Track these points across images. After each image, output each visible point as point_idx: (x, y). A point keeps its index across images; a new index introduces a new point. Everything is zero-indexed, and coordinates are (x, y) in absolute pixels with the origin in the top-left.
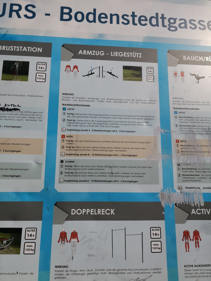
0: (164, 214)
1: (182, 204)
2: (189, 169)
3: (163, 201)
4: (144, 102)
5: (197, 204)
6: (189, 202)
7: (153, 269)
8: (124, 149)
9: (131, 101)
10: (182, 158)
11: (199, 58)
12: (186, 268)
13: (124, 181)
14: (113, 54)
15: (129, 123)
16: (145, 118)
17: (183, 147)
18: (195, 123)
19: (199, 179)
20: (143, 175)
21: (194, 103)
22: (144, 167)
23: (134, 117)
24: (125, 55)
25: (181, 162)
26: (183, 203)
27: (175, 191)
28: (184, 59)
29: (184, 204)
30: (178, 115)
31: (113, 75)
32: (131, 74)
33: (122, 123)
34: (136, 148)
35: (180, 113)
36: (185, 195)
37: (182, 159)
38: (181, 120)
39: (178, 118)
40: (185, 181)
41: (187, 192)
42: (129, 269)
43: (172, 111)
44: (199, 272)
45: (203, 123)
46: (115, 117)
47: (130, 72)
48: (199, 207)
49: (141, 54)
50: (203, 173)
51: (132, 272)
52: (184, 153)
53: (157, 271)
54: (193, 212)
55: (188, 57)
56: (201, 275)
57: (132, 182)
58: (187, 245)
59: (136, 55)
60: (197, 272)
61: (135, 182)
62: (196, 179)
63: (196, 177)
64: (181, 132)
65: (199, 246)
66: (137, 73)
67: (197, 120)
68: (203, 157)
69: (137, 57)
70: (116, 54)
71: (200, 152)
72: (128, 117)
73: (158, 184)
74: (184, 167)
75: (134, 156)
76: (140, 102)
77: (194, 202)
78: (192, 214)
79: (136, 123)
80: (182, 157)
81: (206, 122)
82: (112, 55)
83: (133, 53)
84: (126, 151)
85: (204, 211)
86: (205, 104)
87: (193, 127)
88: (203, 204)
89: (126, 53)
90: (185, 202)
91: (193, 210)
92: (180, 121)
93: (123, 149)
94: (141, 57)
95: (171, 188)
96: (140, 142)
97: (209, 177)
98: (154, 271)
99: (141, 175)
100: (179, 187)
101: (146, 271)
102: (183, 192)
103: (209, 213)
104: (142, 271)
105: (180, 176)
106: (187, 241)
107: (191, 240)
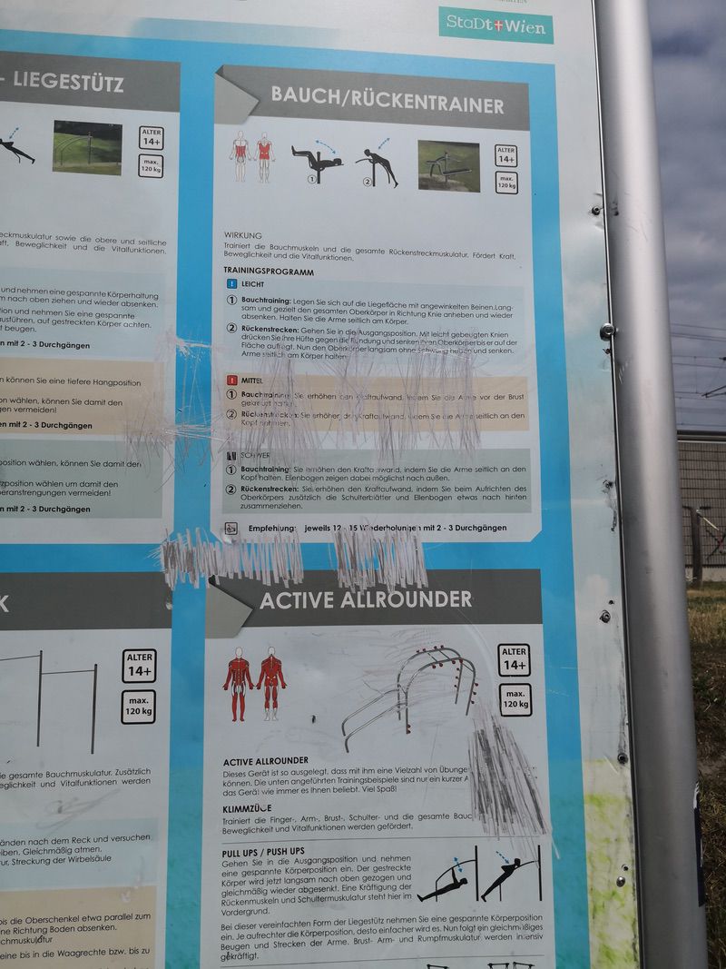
0: (171, 611)
1: (231, 576)
2: (265, 469)
3: (172, 571)
4: (125, 246)
5: (280, 579)
6: (254, 572)
7: (125, 773)
8: (49, 404)
9: (78, 243)
10: (245, 433)
11: (326, 96)
12: (229, 769)
13: (42, 509)
14: (21, 80)
15: (69, 318)
16: (124, 300)
17: (250, 399)
18: (295, 318)
19: (296, 502)
20: (107, 489)
21: (296, 252)
22: (113, 465)
23: (87, 298)
24: (65, 84)
25: (240, 446)
26: (236, 575)
27: (213, 539)
28: (274, 99)
29: (240, 577)
30: (240, 292)
31: (16, 151)
32: (82, 149)
33: (44, 317)
34: (89, 402)
35: (247, 284)
36: (246, 553)
37: (243, 438)
38: (249, 308)
39: (240, 302)
40: (250, 507)
41: (252, 540)
42: (48, 774)
43: (219, 278)
44: (270, 778)
45: (323, 319)
46: (19, 295)
47: (80, 141)
48: (287, 586)
49: (121, 80)
50: (307, 484)
51: (58, 780)
52: (250, 419)
53: (137, 776)
54: (267, 601)
55: (290, 89)
56: (274, 787)
57: (70, 510)
58: (238, 702)
59: (105, 82)
60: (261, 778)
61: (79, 511)
62: (286, 502)
63: (286, 495)
64: (247, 350)
65: (275, 705)
66: (104, 145)
67: (303, 310)
68: (313, 433)
69: (109, 90)
70: (32, 79)
71: (306, 416)
72: (65, 297)
73: (159, 515)
74: (247, 463)
75: (81, 427)
76: (108, 246)
77: (272, 573)
78: (262, 607)
79: (93, 319)
80: (244, 431)
81: (334, 315)
82: (16, 83)
83: (92, 75)
84: (55, 411)
85: (301, 598)
86: (335, 254)
87: (287, 334)
88: (298, 579)
89: (68, 76)
90: (243, 573)
91: (267, 595)
92: (245, 312)
93: (42, 406)
94: (122, 91)
95: (200, 531)
96: (103, 383)
97: (328, 494)
98: (127, 777)
99: (101, 490)
100: (227, 527)
101: (102, 778)
102: (241, 540)
103: (315, 605)
104: (88, 778)
105: (231, 490)
106: (239, 689)
107: (251, 688)
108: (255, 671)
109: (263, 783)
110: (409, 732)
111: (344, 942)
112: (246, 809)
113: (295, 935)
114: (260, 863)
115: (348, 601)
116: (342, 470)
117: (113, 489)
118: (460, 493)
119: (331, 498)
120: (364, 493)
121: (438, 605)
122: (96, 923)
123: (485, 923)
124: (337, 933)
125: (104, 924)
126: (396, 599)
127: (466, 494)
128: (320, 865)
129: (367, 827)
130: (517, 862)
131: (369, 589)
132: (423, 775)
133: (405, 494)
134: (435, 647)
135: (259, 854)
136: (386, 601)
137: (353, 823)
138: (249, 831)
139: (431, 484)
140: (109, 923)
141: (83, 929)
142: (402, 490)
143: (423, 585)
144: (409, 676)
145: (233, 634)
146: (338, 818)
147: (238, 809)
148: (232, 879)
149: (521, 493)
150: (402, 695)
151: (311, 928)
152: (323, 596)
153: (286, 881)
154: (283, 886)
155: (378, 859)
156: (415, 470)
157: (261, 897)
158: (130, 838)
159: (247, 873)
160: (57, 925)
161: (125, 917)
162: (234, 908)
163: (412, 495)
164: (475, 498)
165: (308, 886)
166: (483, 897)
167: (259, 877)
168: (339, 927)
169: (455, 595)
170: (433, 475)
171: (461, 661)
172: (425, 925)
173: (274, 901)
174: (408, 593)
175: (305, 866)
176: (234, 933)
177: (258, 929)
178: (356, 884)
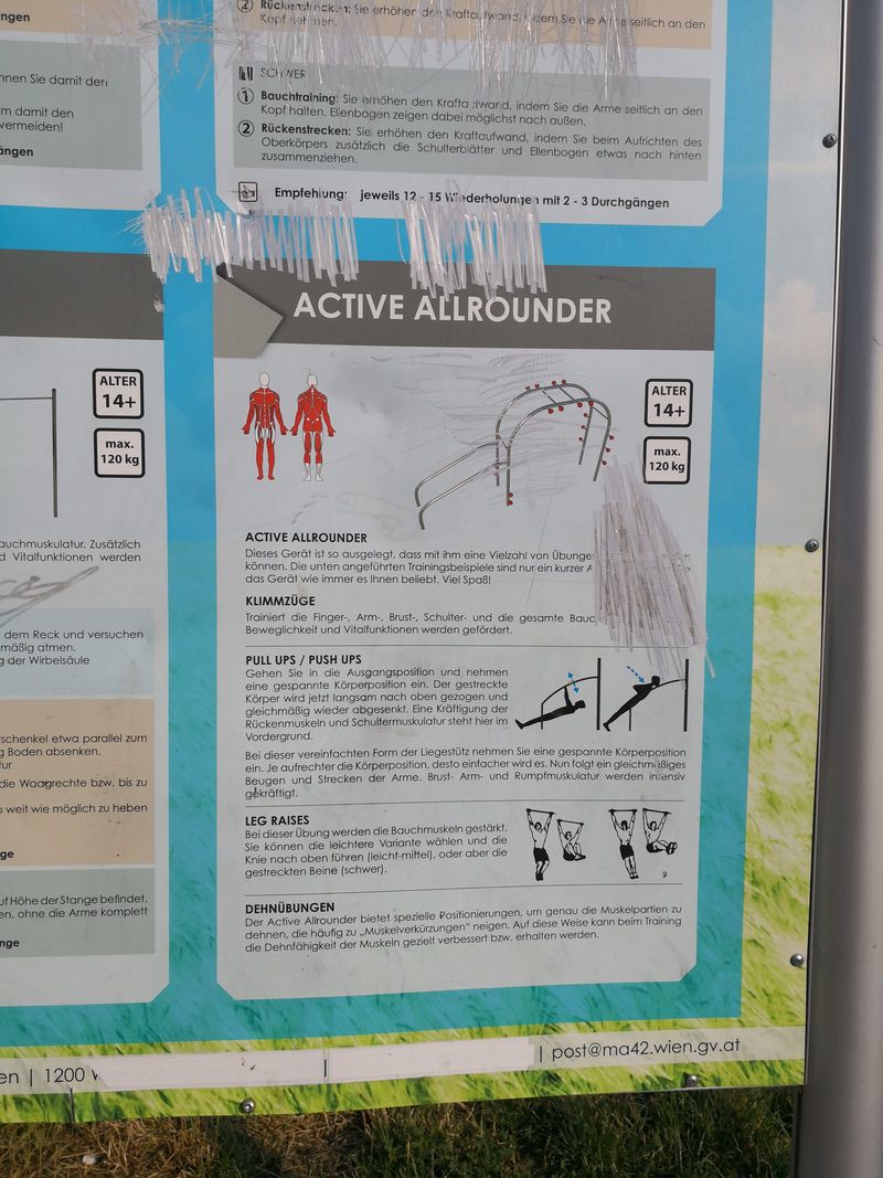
0: (161, 314)
1: (250, 267)
2: (297, 97)
5: (324, 272)
6: (285, 262)
7: (103, 545)
10: (266, 36)
12: (254, 545)
19: (347, 153)
20: (58, 120)
22: (65, 81)
25: (259, 57)
27: (222, 208)
29: (263, 268)
36: (271, 231)
37: (264, 45)
40: (276, 157)
41: (281, 211)
44: (311, 561)
48: (334, 284)
50: (364, 122)
51: (9, 552)
52: (274, 12)
53: (123, 550)
54: (304, 305)
56: (319, 573)
57: (2, 151)
58: (265, 454)
60: (301, 560)
61: (16, 153)
62: (330, 151)
63: (332, 139)
65: (319, 459)
68: (373, 38)
71: (363, 10)
73: (137, 166)
74: (271, 85)
75: (13, 19)
77: (310, 262)
78: (296, 314)
80: (265, 34)
85: (355, 302)
88: (351, 272)
90: (268, 261)
91: (305, 297)
95: (201, 192)
97: (397, 141)
98: (107, 552)
99: (49, 121)
100: (242, 189)
101: (72, 551)
102: (262, 211)
103: (376, 314)
104: (50, 551)
105: (246, 129)
106: (265, 433)
107: (283, 432)
108: (289, 409)
109: (303, 567)
110: (510, 503)
111: (415, 778)
112: (279, 601)
113: (349, 767)
114: (299, 674)
115: (424, 309)
116: (419, 102)
117: (66, 121)
118: (600, 147)
119: (402, 147)
120: (453, 142)
121: (560, 319)
122: (71, 746)
123: (606, 758)
124: (404, 766)
125: (83, 747)
126: (497, 309)
127: (610, 148)
128: (382, 679)
129: (448, 630)
130: (656, 680)
131: (457, 292)
132: (529, 562)
133: (515, 144)
134: (554, 383)
135: (298, 662)
136: (482, 312)
137: (429, 625)
138: (283, 630)
139: (557, 130)
140: (90, 746)
141: (53, 752)
142: (512, 137)
143: (539, 289)
144: (515, 423)
145: (256, 353)
146: (408, 617)
147: (267, 601)
148: (260, 693)
149: (692, 151)
150: (503, 451)
151: (370, 760)
152: (388, 301)
153: (335, 698)
154: (331, 704)
155: (463, 672)
156: (533, 107)
157: (301, 718)
158: (116, 635)
159: (280, 687)
160: (16, 746)
161: (111, 738)
162: (264, 731)
163: (526, 147)
164: (623, 155)
165: (367, 704)
166: (606, 725)
167: (298, 693)
168: (408, 758)
169: (586, 305)
170: (561, 115)
171: (591, 403)
172: (525, 758)
173: (320, 723)
174: (516, 300)
175: (363, 679)
176: (263, 763)
177: (296, 760)
178: (433, 704)
